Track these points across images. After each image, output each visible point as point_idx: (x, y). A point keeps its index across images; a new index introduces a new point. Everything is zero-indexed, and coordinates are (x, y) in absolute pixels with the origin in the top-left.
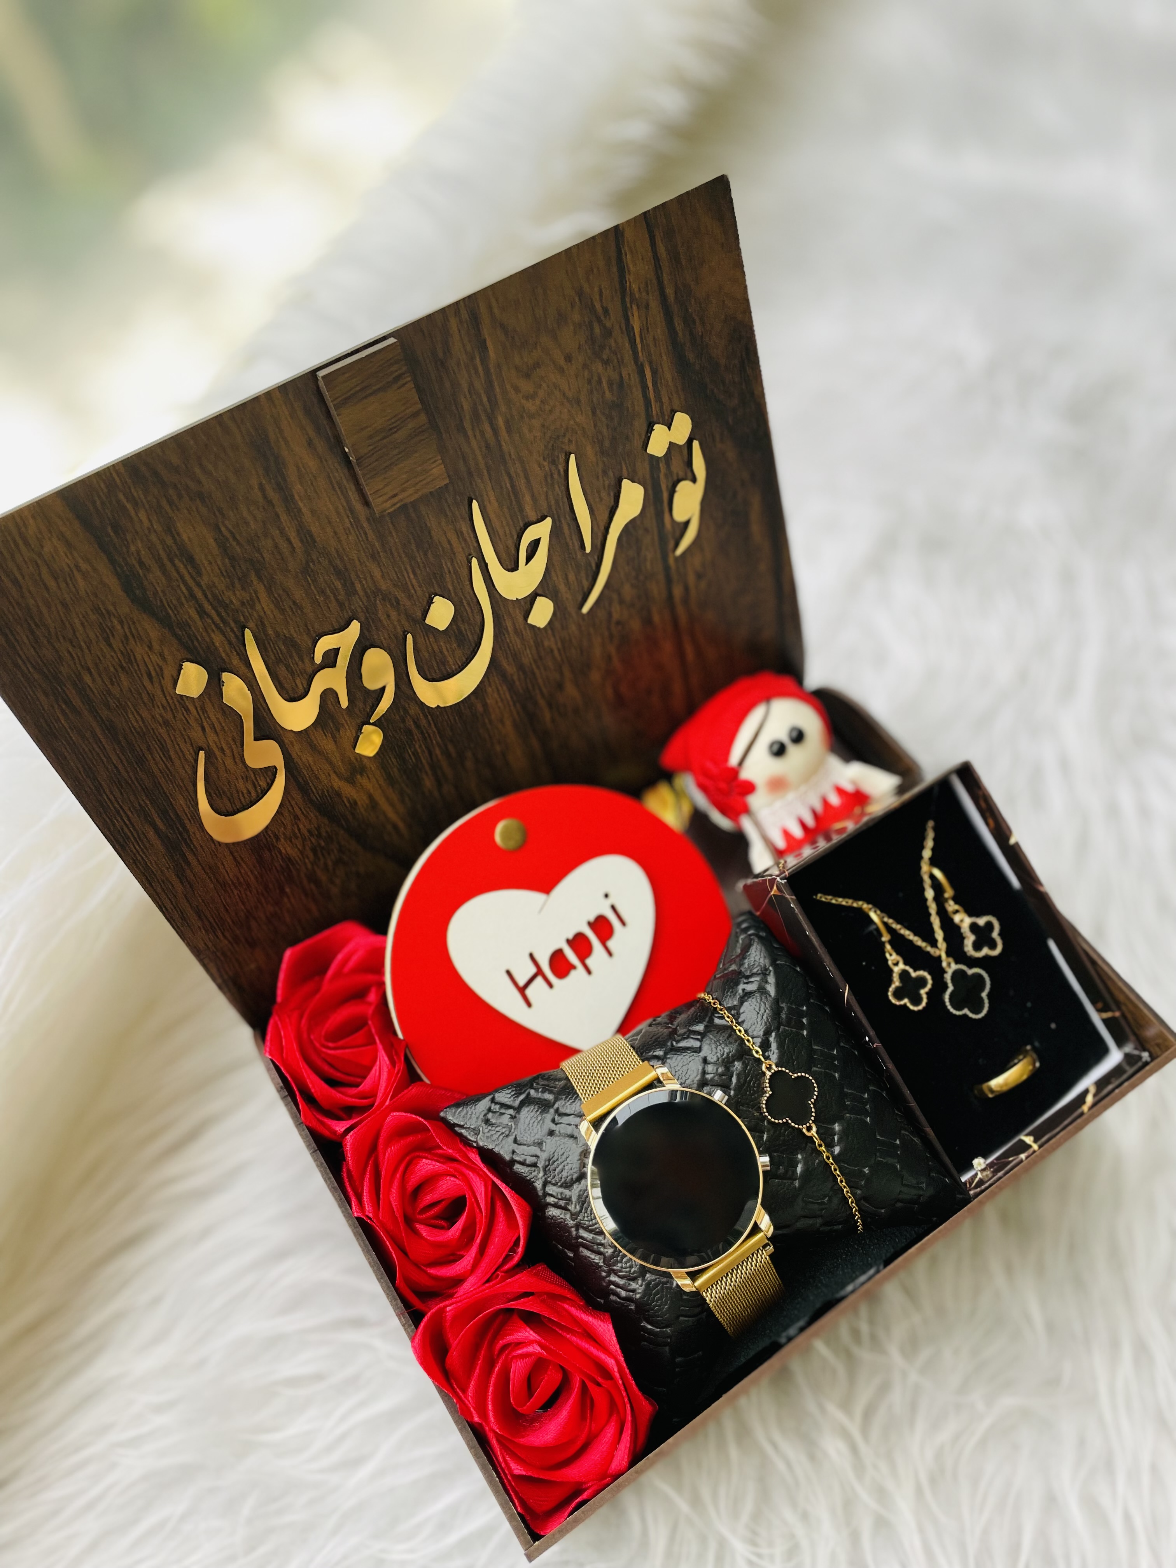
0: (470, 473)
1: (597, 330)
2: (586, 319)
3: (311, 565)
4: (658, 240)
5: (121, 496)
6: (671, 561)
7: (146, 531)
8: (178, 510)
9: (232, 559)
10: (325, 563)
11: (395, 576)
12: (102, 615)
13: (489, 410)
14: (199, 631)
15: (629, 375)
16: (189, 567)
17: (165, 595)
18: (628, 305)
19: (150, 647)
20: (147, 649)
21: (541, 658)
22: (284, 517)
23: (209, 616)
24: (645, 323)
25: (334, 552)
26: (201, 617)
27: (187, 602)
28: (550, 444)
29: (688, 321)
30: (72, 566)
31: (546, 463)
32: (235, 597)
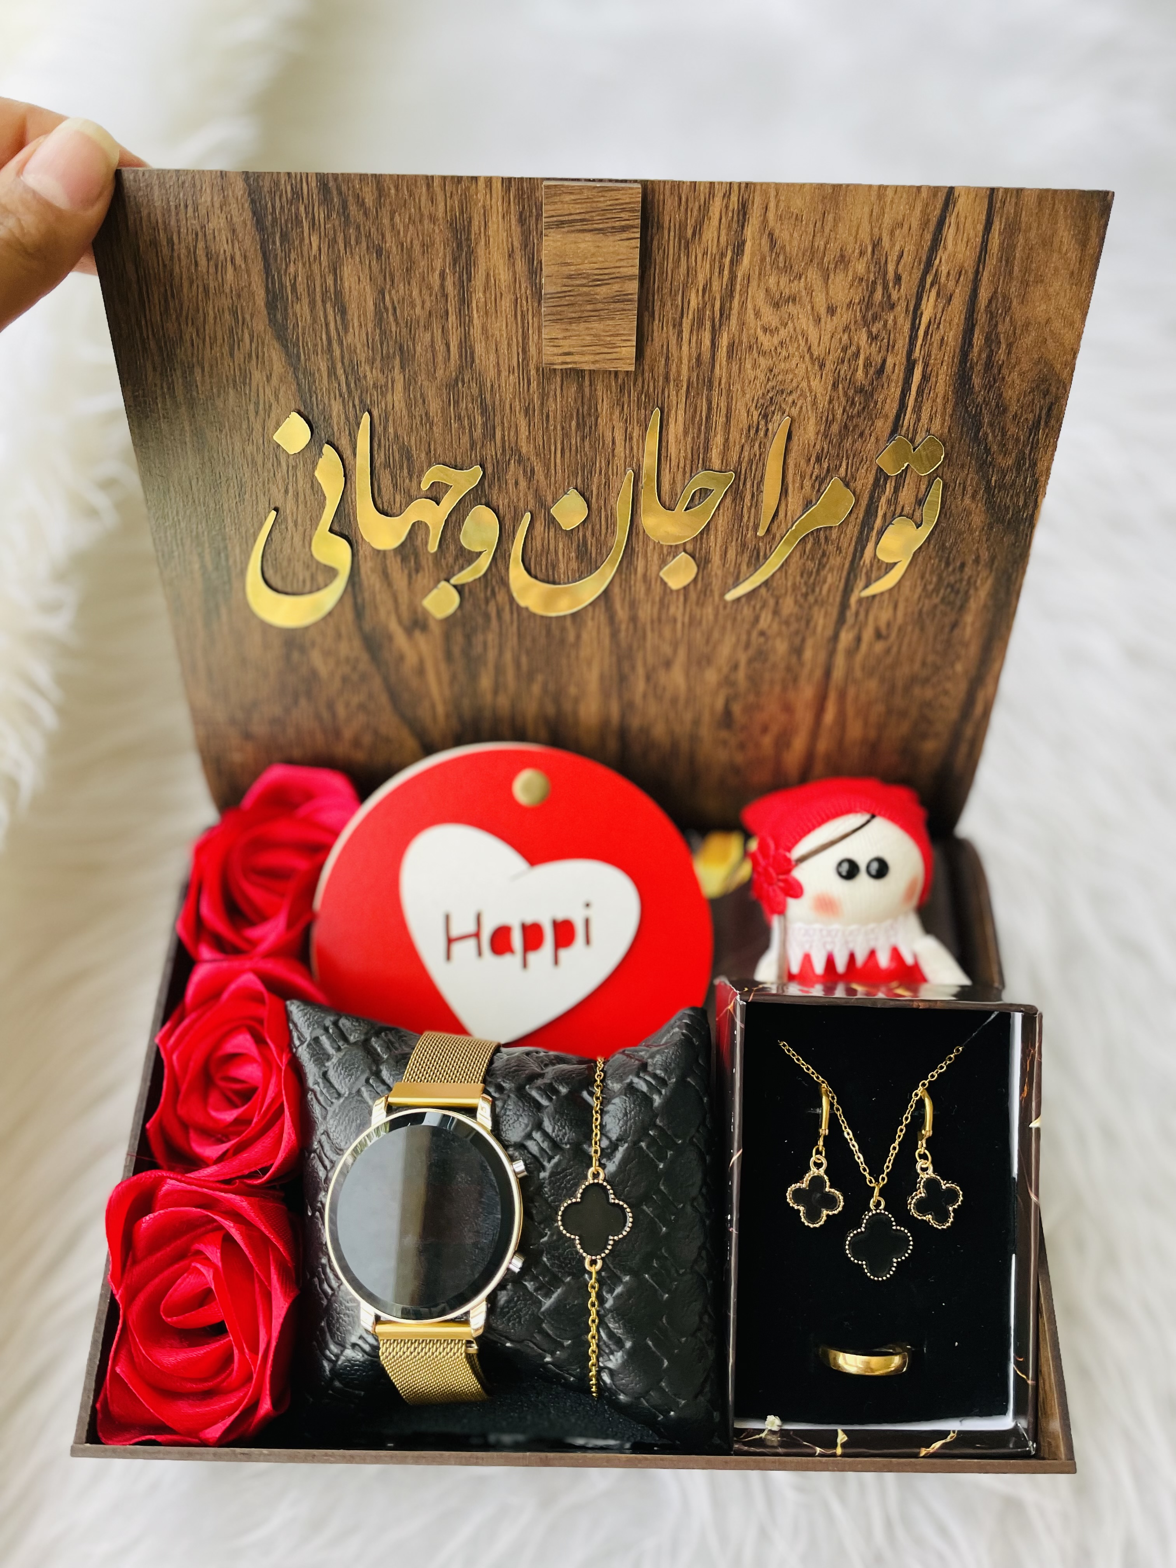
0: (667, 379)
1: (878, 295)
2: (872, 278)
3: (460, 385)
4: (996, 227)
5: (302, 209)
6: (853, 600)
7: (312, 259)
8: (351, 253)
9: (383, 333)
10: (475, 391)
11: (541, 444)
12: (237, 321)
13: (717, 320)
14: (321, 389)
15: (895, 364)
16: (338, 318)
17: (304, 334)
18: (928, 286)
19: (269, 379)
20: (265, 379)
21: (660, 620)
22: (452, 318)
23: (336, 378)
24: (938, 316)
25: (489, 385)
26: (329, 376)
27: (322, 353)
28: (770, 395)
29: (991, 340)
30: (228, 254)
31: (756, 414)
32: (371, 375)
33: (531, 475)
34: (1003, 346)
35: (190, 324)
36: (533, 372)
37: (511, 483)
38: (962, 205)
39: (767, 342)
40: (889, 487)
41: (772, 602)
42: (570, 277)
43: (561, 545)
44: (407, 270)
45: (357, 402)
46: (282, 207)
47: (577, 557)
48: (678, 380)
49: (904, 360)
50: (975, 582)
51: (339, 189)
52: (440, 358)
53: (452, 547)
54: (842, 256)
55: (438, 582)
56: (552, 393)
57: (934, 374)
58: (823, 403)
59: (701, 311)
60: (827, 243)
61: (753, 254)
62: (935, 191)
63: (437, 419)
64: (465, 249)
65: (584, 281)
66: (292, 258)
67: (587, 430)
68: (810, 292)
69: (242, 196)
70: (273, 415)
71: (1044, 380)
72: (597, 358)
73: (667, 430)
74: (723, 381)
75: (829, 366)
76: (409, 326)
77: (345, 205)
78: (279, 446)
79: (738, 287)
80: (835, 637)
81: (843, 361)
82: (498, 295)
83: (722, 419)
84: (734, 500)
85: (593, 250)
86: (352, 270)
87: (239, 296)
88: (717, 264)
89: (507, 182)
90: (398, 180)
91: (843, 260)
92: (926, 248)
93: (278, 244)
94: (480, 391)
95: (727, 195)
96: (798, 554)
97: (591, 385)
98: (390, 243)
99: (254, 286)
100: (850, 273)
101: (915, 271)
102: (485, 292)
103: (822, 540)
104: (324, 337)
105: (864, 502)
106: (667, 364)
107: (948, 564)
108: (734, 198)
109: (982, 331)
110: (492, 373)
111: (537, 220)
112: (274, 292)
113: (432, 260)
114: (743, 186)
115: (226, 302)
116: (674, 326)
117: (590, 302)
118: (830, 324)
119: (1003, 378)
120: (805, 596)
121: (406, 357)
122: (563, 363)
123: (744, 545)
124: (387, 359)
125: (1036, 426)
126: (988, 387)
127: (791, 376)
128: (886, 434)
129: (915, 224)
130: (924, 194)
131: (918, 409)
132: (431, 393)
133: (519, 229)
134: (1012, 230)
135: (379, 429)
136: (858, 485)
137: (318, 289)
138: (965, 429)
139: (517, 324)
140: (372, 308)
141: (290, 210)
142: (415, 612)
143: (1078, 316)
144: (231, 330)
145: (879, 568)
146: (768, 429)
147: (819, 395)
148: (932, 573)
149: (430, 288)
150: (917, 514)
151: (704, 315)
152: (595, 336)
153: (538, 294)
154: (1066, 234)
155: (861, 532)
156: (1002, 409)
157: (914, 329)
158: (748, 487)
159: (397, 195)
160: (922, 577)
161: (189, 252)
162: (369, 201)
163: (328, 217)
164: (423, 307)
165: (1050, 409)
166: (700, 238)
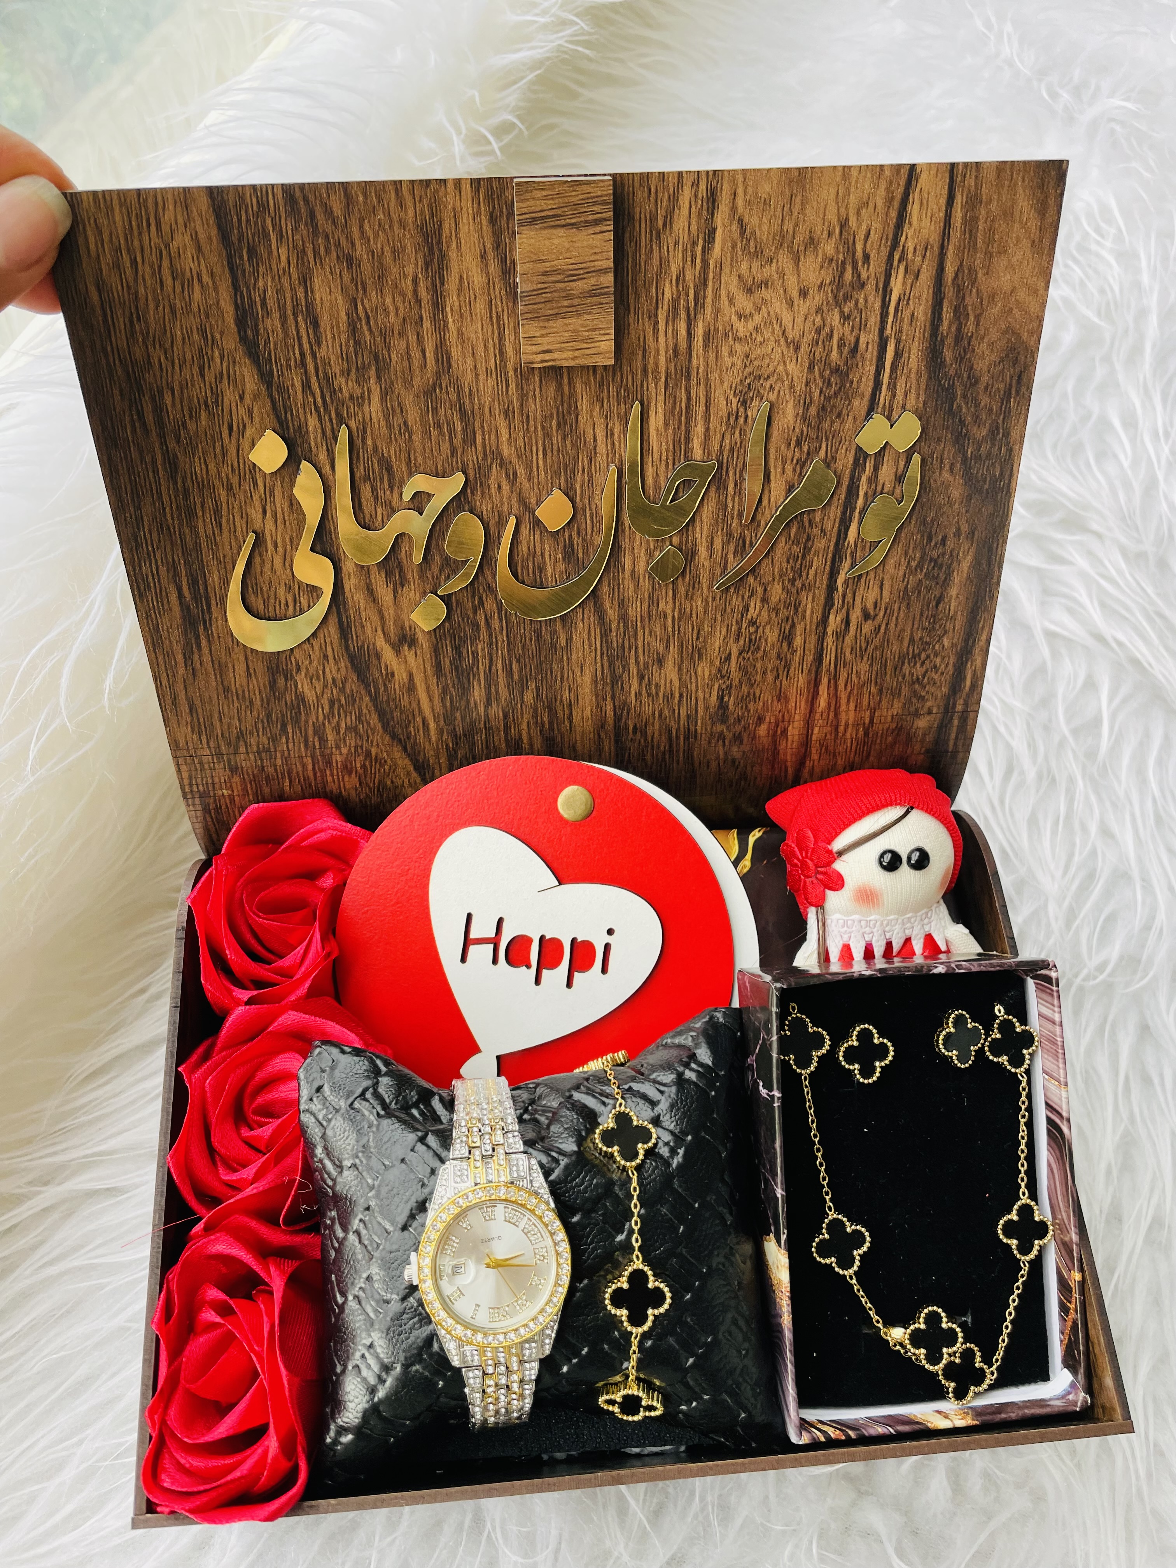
33: (513, 479)
34: (972, 318)
35: (157, 346)
36: (511, 373)
37: (494, 487)
38: (924, 181)
39: (741, 328)
40: (869, 466)
41: (760, 590)
42: (545, 274)
43: (547, 547)
44: (379, 277)
45: (333, 415)
46: (248, 221)
47: (564, 559)
48: (656, 370)
49: (876, 338)
50: (958, 553)
51: (306, 200)
52: (416, 364)
53: (437, 558)
54: (812, 239)
55: (425, 594)
56: (531, 393)
57: (907, 349)
58: (800, 387)
59: (675, 301)
60: (796, 225)
61: (724, 243)
62: (898, 168)
63: (417, 429)
64: (437, 253)
65: (560, 277)
66: (261, 273)
67: (568, 428)
68: (782, 275)
69: (207, 212)
70: (248, 433)
71: (1013, 349)
72: (577, 353)
73: (648, 423)
74: (701, 371)
75: (804, 348)
76: (384, 335)
77: (312, 215)
78: (254, 465)
79: (711, 275)
80: (824, 621)
81: (817, 343)
82: (473, 297)
83: (702, 409)
84: (718, 488)
85: (567, 245)
86: (322, 281)
87: (207, 316)
88: (689, 253)
89: (476, 183)
90: (366, 186)
91: (812, 242)
92: (892, 226)
93: (246, 258)
94: (459, 396)
95: (696, 184)
96: (783, 539)
97: (569, 383)
98: (360, 251)
99: (222, 303)
100: (820, 255)
101: (883, 248)
102: (458, 295)
103: (807, 524)
104: (297, 352)
105: (845, 483)
106: (644, 356)
107: (930, 539)
108: (703, 186)
109: (950, 302)
110: (469, 377)
111: (508, 219)
112: (244, 310)
113: (404, 266)
114: (711, 174)
115: (193, 322)
116: (650, 317)
117: (567, 297)
118: (803, 307)
119: (973, 350)
120: (793, 581)
121: (382, 366)
122: (542, 361)
123: (729, 535)
124: (362, 371)
125: (1008, 395)
126: (960, 359)
127: (767, 361)
128: (863, 413)
129: (880, 203)
130: (887, 172)
131: (892, 387)
132: (408, 400)
133: (490, 230)
134: (973, 201)
135: (358, 442)
136: (839, 465)
137: (289, 302)
138: (939, 403)
139: (492, 325)
140: (345, 318)
141: (256, 223)
142: (403, 628)
143: (1041, 285)
144: (200, 350)
145: (863, 548)
146: (747, 417)
147: (795, 379)
148: (915, 547)
149: (403, 294)
150: (898, 491)
151: (679, 304)
152: (574, 331)
153: (512, 293)
154: (1026, 204)
155: (844, 513)
156: (973, 381)
157: (885, 306)
158: (731, 474)
159: (365, 203)
160: (906, 554)
161: (154, 273)
162: (337, 209)
163: (296, 229)
164: (397, 314)
165: (1020, 377)
166: (671, 227)
